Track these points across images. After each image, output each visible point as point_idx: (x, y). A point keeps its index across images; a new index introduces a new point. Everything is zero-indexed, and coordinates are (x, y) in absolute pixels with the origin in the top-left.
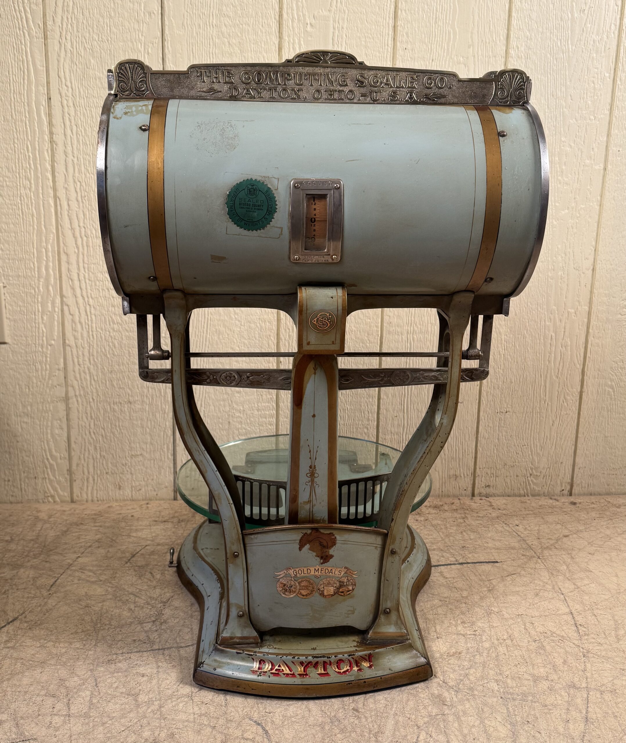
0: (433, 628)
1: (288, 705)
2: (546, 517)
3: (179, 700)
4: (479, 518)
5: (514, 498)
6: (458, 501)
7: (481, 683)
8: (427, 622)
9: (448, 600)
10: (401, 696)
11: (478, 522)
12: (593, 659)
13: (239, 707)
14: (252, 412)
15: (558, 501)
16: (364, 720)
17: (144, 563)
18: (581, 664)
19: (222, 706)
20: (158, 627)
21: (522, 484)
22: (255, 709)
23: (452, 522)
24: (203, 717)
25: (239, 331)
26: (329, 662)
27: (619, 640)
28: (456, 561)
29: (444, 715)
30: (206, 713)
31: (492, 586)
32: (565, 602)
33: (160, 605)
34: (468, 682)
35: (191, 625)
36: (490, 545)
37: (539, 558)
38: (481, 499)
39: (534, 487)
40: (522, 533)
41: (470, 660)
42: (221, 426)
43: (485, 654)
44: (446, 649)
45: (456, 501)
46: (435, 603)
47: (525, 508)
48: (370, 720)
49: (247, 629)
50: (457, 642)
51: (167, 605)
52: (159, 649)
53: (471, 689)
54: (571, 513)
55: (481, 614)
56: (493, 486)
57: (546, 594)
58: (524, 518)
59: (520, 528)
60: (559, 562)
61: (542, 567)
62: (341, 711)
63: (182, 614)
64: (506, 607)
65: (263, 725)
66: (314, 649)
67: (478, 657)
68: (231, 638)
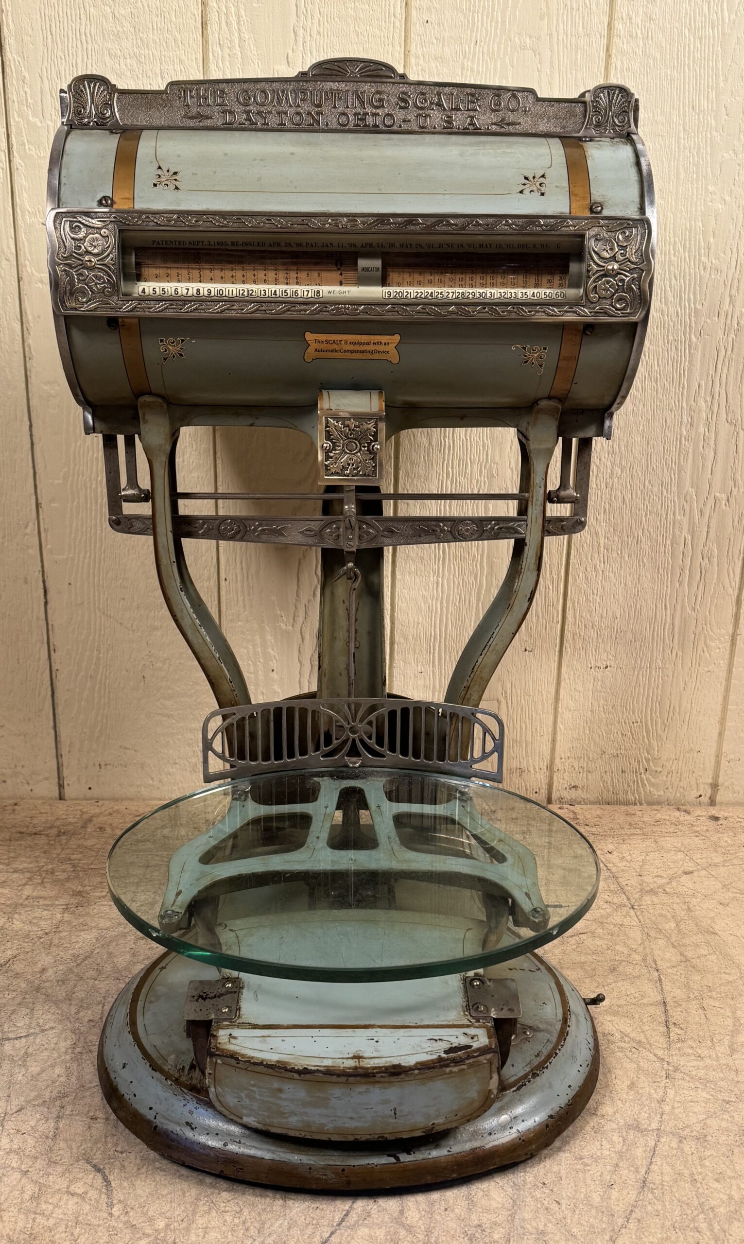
2: (663, 839)
5: (616, 807)
12: (680, 1082)
15: (689, 813)
18: (658, 1090)
19: (47, 1138)
21: (631, 784)
22: (99, 1145)
24: (12, 1155)
27: (733, 1051)
30: (20, 1148)
32: (658, 984)
37: (633, 908)
39: (652, 789)
40: (615, 866)
47: (630, 824)
54: (707, 834)
56: (583, 787)
57: (629, 969)
58: (624, 840)
59: (615, 856)
60: (665, 916)
61: (634, 923)
65: (107, 1172)
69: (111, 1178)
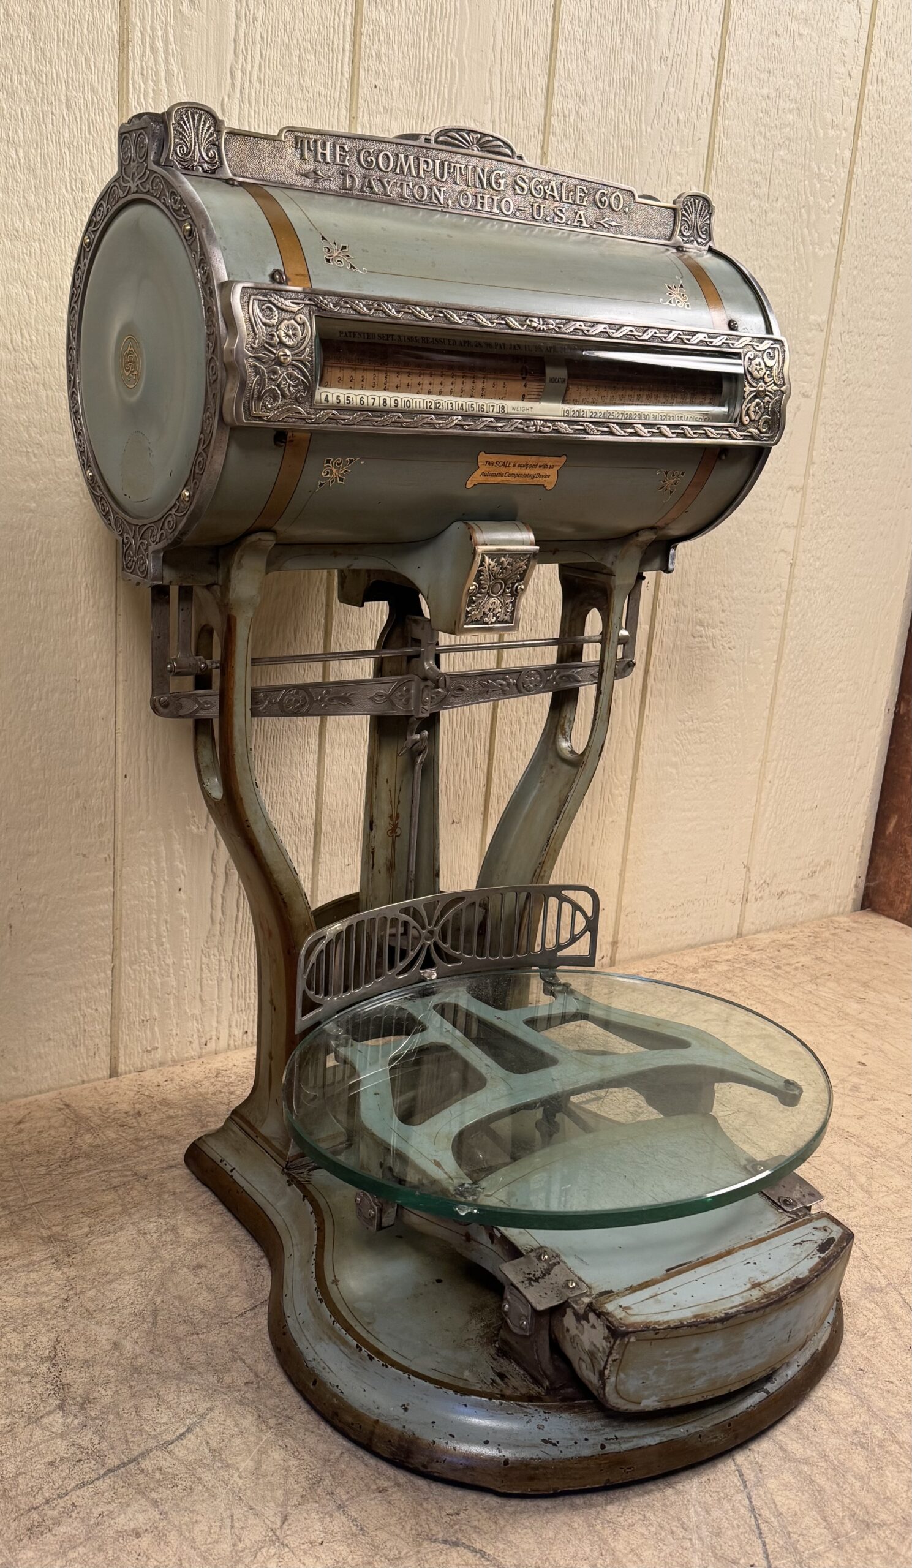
3: (260, 1558)
19: (354, 1535)
20: (81, 1417)
22: (424, 1517)
33: (44, 1368)
51: (61, 1361)
52: (124, 1464)
65: (466, 1542)
69: (478, 1546)
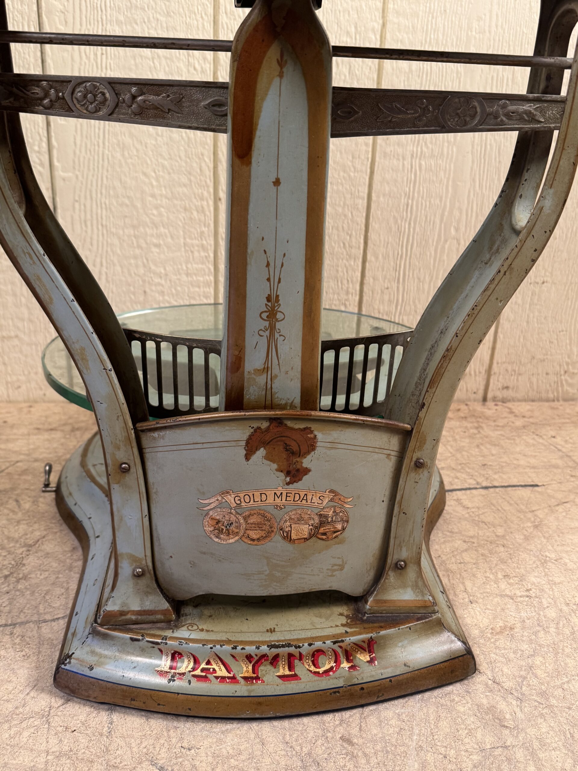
0: (461, 585)
1: (223, 732)
3: (24, 725)
4: (499, 428)
5: (541, 403)
6: (466, 407)
7: (558, 683)
8: (449, 576)
9: (475, 540)
10: (425, 710)
11: (499, 433)
13: (133, 737)
14: (179, 277)
16: (363, 761)
17: (8, 486)
19: (101, 735)
20: (11, 587)
21: (552, 384)
22: (162, 741)
23: (462, 433)
24: (64, 760)
25: (154, 145)
26: (298, 655)
28: (478, 483)
29: (506, 747)
30: (71, 751)
31: (539, 520)
33: (21, 550)
34: (534, 681)
35: (68, 583)
36: (522, 462)
38: (496, 405)
39: (568, 388)
40: (563, 447)
41: (531, 641)
42: (133, 297)
43: (552, 630)
44: (487, 621)
45: (463, 407)
46: (456, 545)
47: (559, 416)
48: (374, 761)
49: (151, 597)
50: (503, 610)
51: (34, 549)
52: (6, 625)
53: (543, 694)
55: (531, 562)
56: (513, 388)
58: (560, 427)
59: (558, 440)
62: (319, 742)
63: (55, 565)
64: (567, 552)
66: (272, 631)
67: (541, 634)
68: (122, 613)
